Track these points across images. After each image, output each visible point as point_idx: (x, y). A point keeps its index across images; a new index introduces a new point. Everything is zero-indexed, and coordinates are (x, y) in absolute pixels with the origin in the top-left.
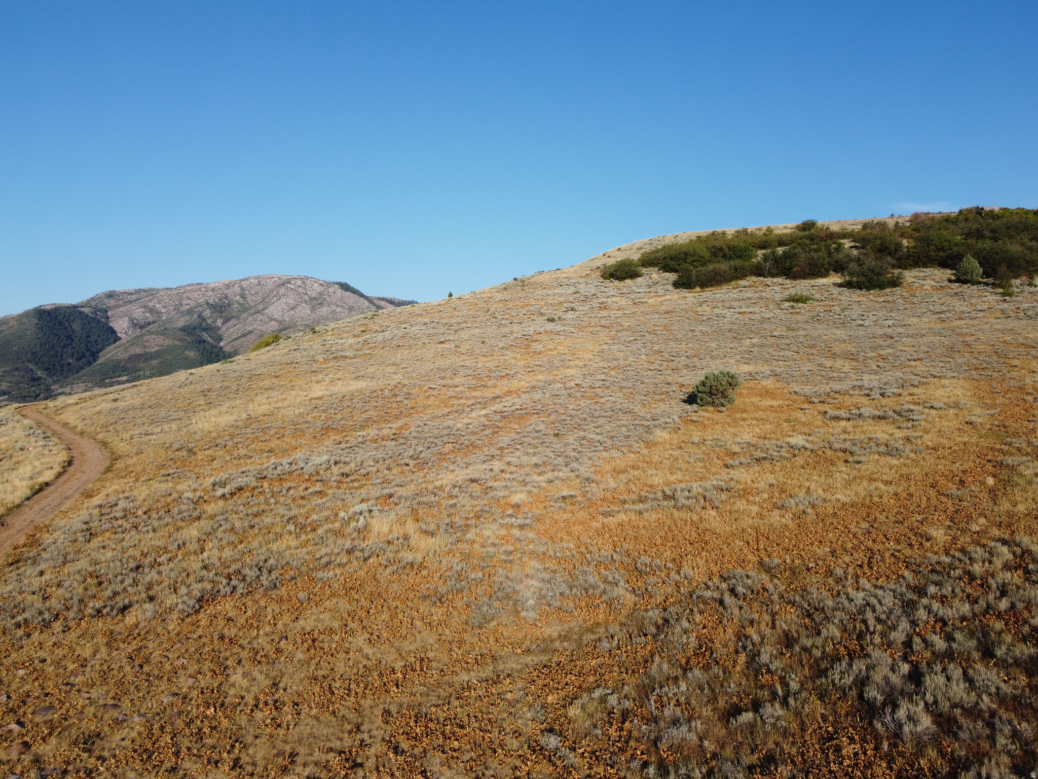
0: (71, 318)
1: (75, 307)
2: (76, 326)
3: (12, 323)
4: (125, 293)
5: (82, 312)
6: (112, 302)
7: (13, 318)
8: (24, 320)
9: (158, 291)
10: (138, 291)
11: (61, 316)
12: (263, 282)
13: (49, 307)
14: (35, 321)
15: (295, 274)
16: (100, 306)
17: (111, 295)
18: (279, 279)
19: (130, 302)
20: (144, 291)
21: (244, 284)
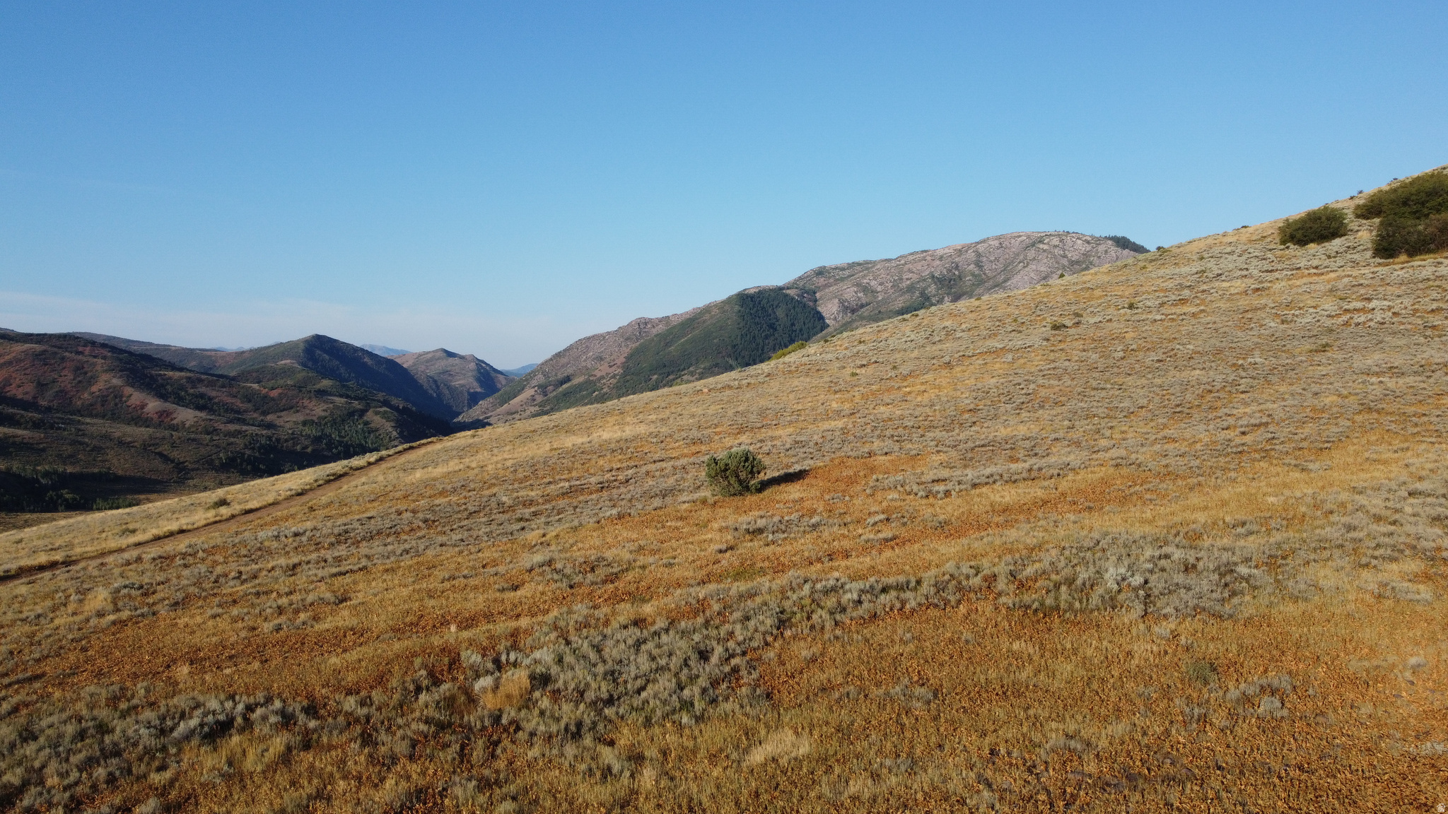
0: (776, 303)
1: (781, 289)
2: (780, 313)
3: (715, 311)
4: (836, 268)
5: (787, 295)
6: (822, 281)
7: (716, 306)
8: (727, 307)
9: (874, 263)
10: (851, 266)
11: (764, 301)
12: (1006, 243)
13: (752, 291)
14: (737, 308)
15: (1051, 229)
16: (808, 286)
17: (820, 272)
18: (1028, 237)
19: (842, 279)
20: (859, 264)
21: (981, 248)
